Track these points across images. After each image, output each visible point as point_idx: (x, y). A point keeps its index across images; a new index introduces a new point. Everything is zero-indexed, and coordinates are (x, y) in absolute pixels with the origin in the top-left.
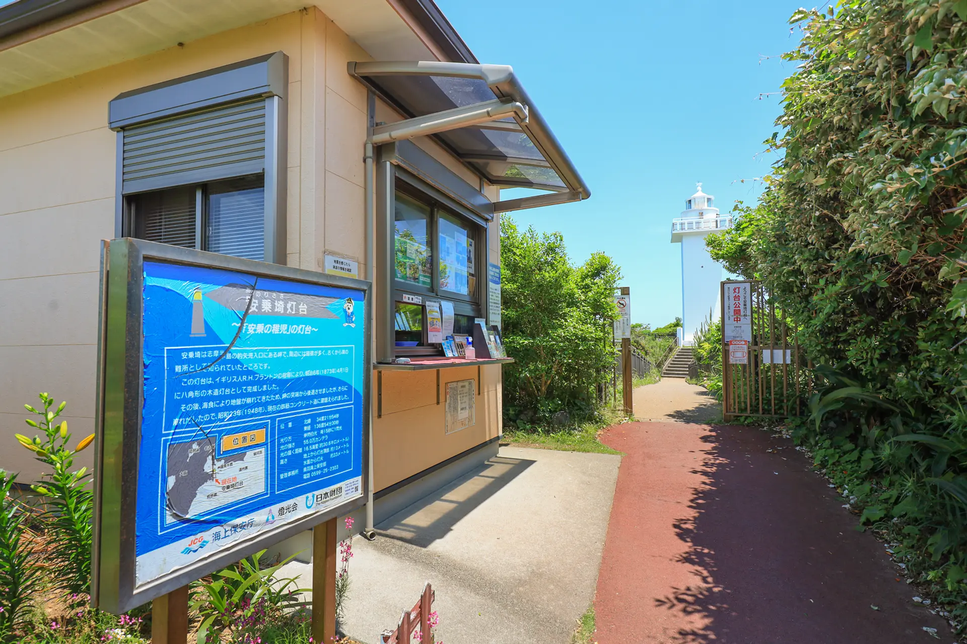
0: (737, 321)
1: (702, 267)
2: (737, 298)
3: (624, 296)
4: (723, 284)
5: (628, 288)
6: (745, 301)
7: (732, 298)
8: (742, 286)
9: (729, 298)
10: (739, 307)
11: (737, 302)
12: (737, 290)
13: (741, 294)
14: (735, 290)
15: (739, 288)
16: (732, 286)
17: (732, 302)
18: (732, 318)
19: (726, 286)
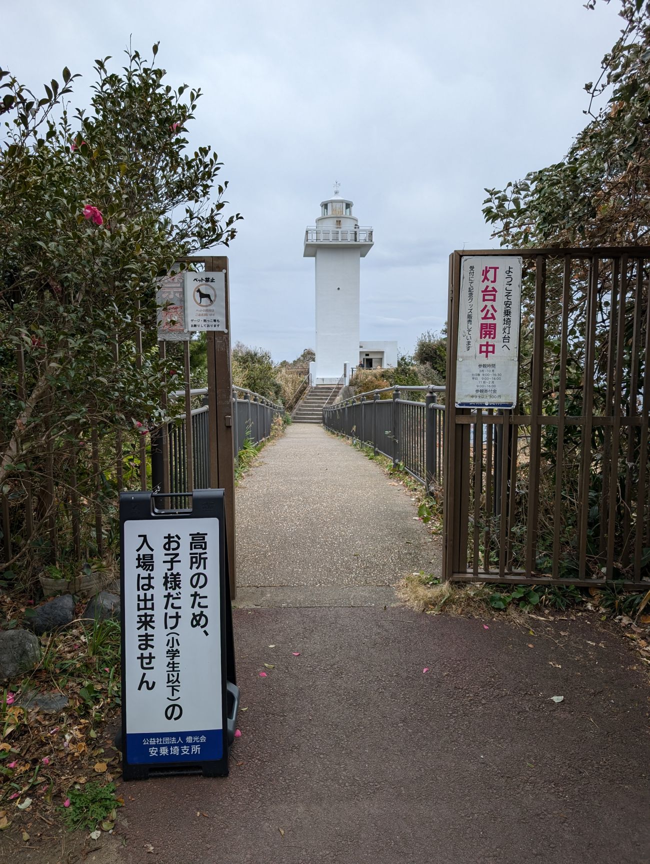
0: (487, 352)
1: (339, 289)
2: (489, 293)
3: (211, 275)
4: (458, 258)
5: (226, 258)
6: (508, 304)
7: (478, 295)
8: (504, 263)
9: (471, 294)
10: (493, 317)
11: (489, 304)
12: (490, 275)
13: (500, 286)
14: (486, 272)
15: (496, 269)
16: (481, 263)
17: (478, 303)
18: (475, 348)
19: (466, 262)
